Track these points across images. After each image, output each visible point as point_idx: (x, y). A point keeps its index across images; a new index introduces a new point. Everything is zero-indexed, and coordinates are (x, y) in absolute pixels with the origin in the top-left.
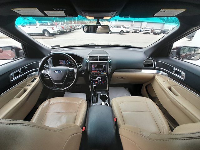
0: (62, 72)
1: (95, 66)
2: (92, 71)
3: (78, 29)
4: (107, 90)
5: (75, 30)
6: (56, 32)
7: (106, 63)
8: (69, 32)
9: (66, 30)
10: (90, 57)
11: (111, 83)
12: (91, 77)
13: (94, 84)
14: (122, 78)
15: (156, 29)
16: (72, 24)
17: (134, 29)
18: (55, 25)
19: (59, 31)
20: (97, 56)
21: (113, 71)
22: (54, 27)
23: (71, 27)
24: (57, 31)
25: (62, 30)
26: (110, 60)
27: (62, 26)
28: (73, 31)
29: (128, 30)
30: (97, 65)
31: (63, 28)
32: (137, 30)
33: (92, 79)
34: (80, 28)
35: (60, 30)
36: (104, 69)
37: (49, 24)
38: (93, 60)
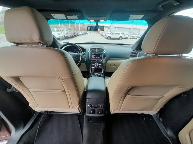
2: (92, 58)
3: (81, 35)
4: (102, 73)
5: (77, 36)
6: (61, 37)
7: (102, 53)
8: (73, 37)
9: (70, 36)
14: (114, 65)
16: (76, 31)
17: (132, 35)
18: (60, 31)
19: (64, 37)
20: (96, 48)
21: (107, 59)
22: (60, 33)
23: (75, 33)
24: (63, 36)
25: (66, 35)
27: (67, 32)
28: (76, 36)
29: (126, 36)
30: (96, 55)
31: (67, 33)
32: (135, 36)
34: (83, 34)
35: (65, 35)
36: (101, 58)
37: (55, 30)
38: (93, 51)
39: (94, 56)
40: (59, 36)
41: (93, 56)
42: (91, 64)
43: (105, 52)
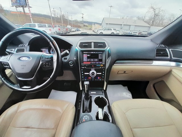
0: (31, 58)
1: (88, 55)
2: (83, 62)
4: (104, 89)
6: (53, 33)
7: (103, 51)
10: (81, 43)
11: (110, 79)
12: (82, 71)
13: (87, 81)
14: (125, 72)
15: (143, 32)
17: (123, 31)
19: (56, 33)
20: (91, 42)
21: (113, 63)
22: (52, 29)
23: (67, 29)
25: (58, 31)
26: (109, 48)
29: (118, 32)
30: (91, 54)
31: (60, 29)
33: (83, 73)
34: (75, 31)
36: (101, 60)
37: (47, 26)
38: (85, 47)
39: (88, 57)
40: (51, 32)
41: (85, 56)
42: (81, 74)
43: (107, 49)
